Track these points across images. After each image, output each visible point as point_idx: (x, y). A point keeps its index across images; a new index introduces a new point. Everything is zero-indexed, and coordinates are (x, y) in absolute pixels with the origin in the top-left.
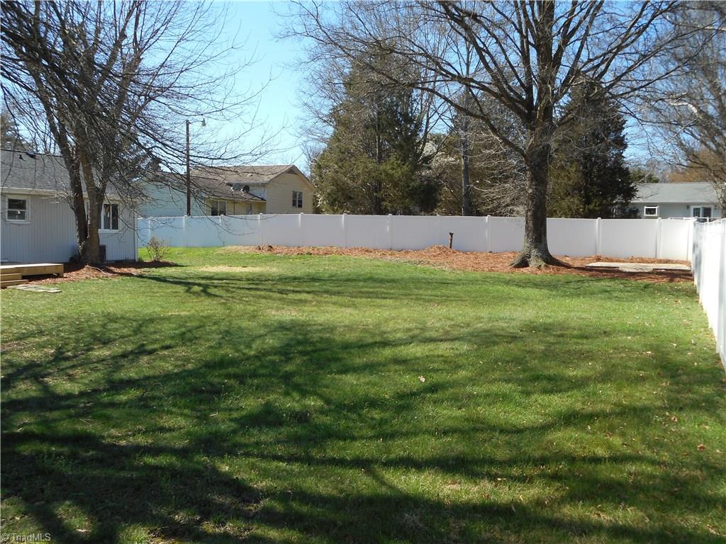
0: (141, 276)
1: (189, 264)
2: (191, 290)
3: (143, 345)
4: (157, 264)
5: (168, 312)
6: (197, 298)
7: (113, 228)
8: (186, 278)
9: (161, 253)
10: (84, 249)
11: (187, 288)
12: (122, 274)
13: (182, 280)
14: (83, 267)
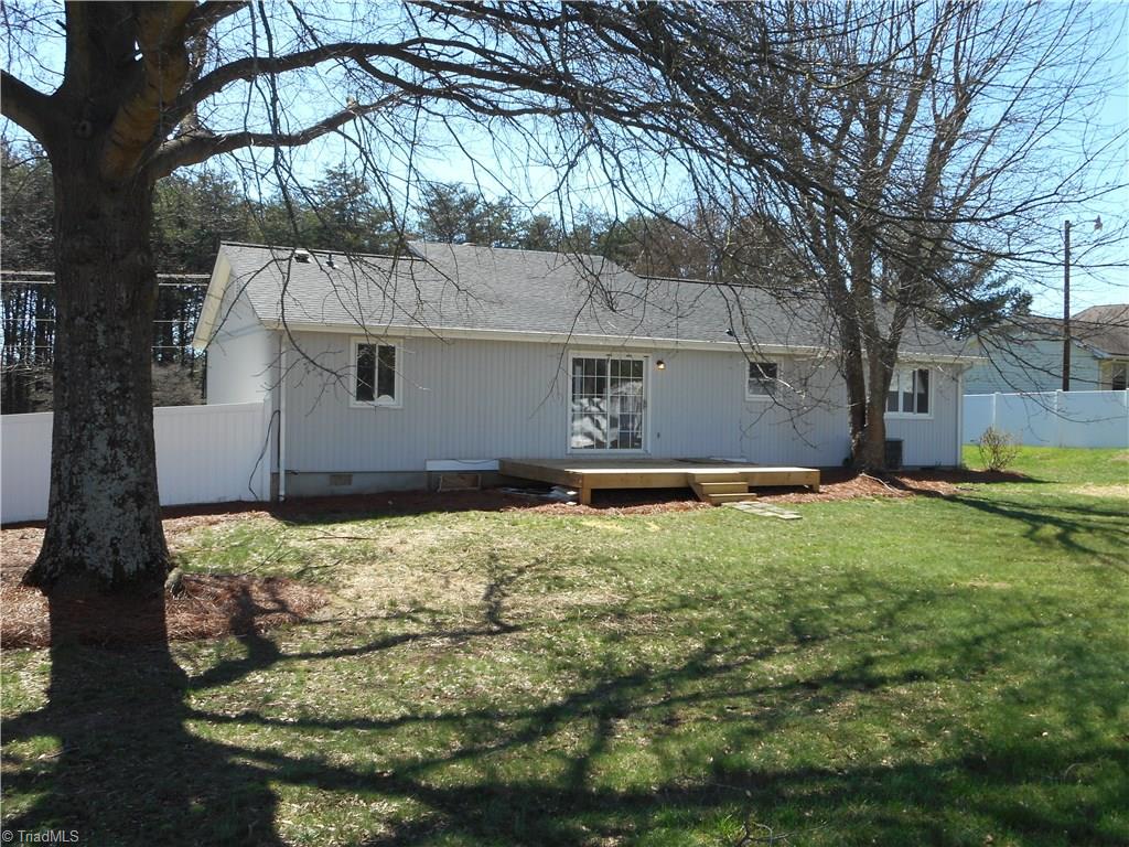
0: (952, 498)
1: (1055, 478)
2: (1038, 533)
3: (869, 661)
4: (993, 476)
5: (967, 580)
6: (1042, 552)
7: (919, 411)
8: (1037, 507)
9: (1003, 456)
10: (860, 446)
11: (1029, 527)
12: (919, 492)
13: (1026, 511)
14: (855, 476)
